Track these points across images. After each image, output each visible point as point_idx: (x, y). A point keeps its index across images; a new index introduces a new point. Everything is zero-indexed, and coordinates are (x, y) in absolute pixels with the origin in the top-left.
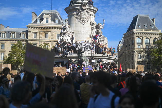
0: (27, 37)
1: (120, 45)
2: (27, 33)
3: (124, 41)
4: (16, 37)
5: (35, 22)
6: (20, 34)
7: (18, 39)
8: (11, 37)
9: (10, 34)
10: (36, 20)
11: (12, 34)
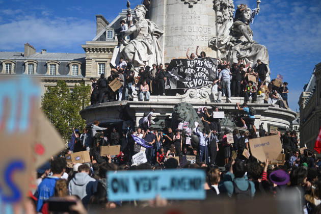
0: (84, 73)
1: (304, 93)
2: (83, 63)
3: (317, 82)
4: (57, 73)
5: (103, 38)
6: (68, 66)
7: (63, 77)
8: (49, 73)
9: (46, 65)
10: (105, 33)
11: (49, 66)
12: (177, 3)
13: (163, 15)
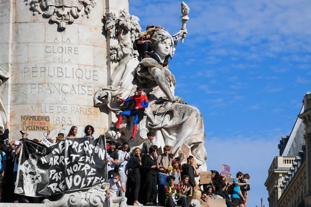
12: (34, 21)
13: (8, 43)
